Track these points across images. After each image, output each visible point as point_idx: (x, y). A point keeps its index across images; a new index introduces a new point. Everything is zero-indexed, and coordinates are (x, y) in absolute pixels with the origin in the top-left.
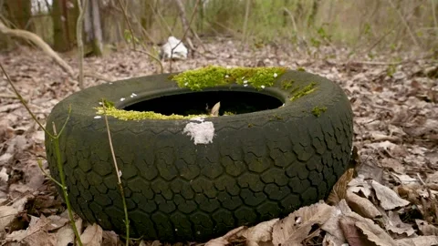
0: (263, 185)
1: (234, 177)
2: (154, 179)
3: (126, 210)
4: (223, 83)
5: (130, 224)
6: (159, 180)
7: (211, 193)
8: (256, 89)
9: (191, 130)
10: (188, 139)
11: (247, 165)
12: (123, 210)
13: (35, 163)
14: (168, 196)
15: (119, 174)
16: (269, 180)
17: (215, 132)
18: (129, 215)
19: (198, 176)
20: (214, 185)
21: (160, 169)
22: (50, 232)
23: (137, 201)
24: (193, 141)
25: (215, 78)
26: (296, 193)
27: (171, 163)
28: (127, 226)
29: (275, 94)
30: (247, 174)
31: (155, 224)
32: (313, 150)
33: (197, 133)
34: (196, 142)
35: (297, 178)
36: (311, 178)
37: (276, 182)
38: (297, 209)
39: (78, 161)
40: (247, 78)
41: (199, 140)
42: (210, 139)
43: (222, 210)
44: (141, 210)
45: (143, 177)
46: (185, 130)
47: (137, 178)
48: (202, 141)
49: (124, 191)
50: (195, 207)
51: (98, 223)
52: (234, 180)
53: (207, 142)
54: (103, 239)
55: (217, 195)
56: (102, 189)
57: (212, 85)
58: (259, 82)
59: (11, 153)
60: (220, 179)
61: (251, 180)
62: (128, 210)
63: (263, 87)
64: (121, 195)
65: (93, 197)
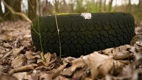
0: (108, 35)
1: (99, 31)
2: (71, 32)
3: (60, 44)
6: (72, 32)
7: (91, 37)
9: (83, 15)
10: (83, 18)
11: (103, 27)
14: (75, 38)
15: (58, 30)
16: (110, 33)
17: (92, 15)
18: (61, 46)
19: (86, 30)
20: (92, 34)
21: (73, 28)
23: (64, 40)
24: (84, 18)
26: (119, 40)
27: (77, 25)
28: (61, 50)
30: (103, 30)
31: (70, 49)
32: (124, 25)
33: (86, 16)
34: (85, 19)
35: (119, 34)
36: (124, 35)
37: (113, 34)
39: (44, 29)
41: (86, 18)
42: (90, 18)
43: (94, 44)
44: (66, 44)
45: (67, 31)
46: (81, 15)
47: (64, 32)
49: (60, 37)
50: (85, 42)
52: (98, 32)
53: (89, 19)
54: (51, 57)
55: (93, 37)
56: (52, 37)
60: (93, 32)
61: (104, 33)
62: (61, 44)
64: (59, 39)
65: (48, 41)
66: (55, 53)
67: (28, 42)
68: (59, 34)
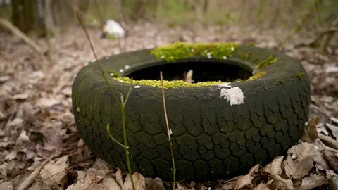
0: (274, 132)
1: (258, 128)
2: (199, 135)
3: (173, 161)
4: (191, 55)
5: (176, 172)
6: (203, 135)
7: (242, 142)
8: (219, 60)
10: (225, 102)
11: (267, 119)
12: (171, 161)
13: (49, 125)
14: (210, 146)
15: (170, 132)
16: (278, 129)
18: (176, 165)
19: (233, 130)
20: (244, 135)
21: (205, 126)
22: (98, 183)
23: (183, 153)
24: (229, 103)
25: (183, 52)
26: (291, 137)
27: (213, 121)
28: (175, 173)
29: (237, 63)
30: (266, 125)
31: (195, 169)
33: (231, 96)
34: (231, 104)
35: (292, 126)
37: (283, 129)
38: (290, 147)
40: (209, 51)
41: (233, 102)
42: (242, 101)
43: (247, 154)
44: (186, 160)
45: (190, 134)
46: (222, 95)
47: (184, 135)
48: (236, 103)
49: (173, 146)
50: (230, 153)
51: (140, 172)
52: (257, 130)
53: (240, 103)
54: (146, 185)
55: (246, 143)
56: (151, 146)
57: (182, 57)
58: (220, 54)
59: (22, 118)
60: (248, 131)
61: (268, 130)
62: (175, 160)
63: (225, 58)
64: (170, 150)
65: (140, 152)
66: (157, 178)
67: (57, 127)
68: (171, 140)
